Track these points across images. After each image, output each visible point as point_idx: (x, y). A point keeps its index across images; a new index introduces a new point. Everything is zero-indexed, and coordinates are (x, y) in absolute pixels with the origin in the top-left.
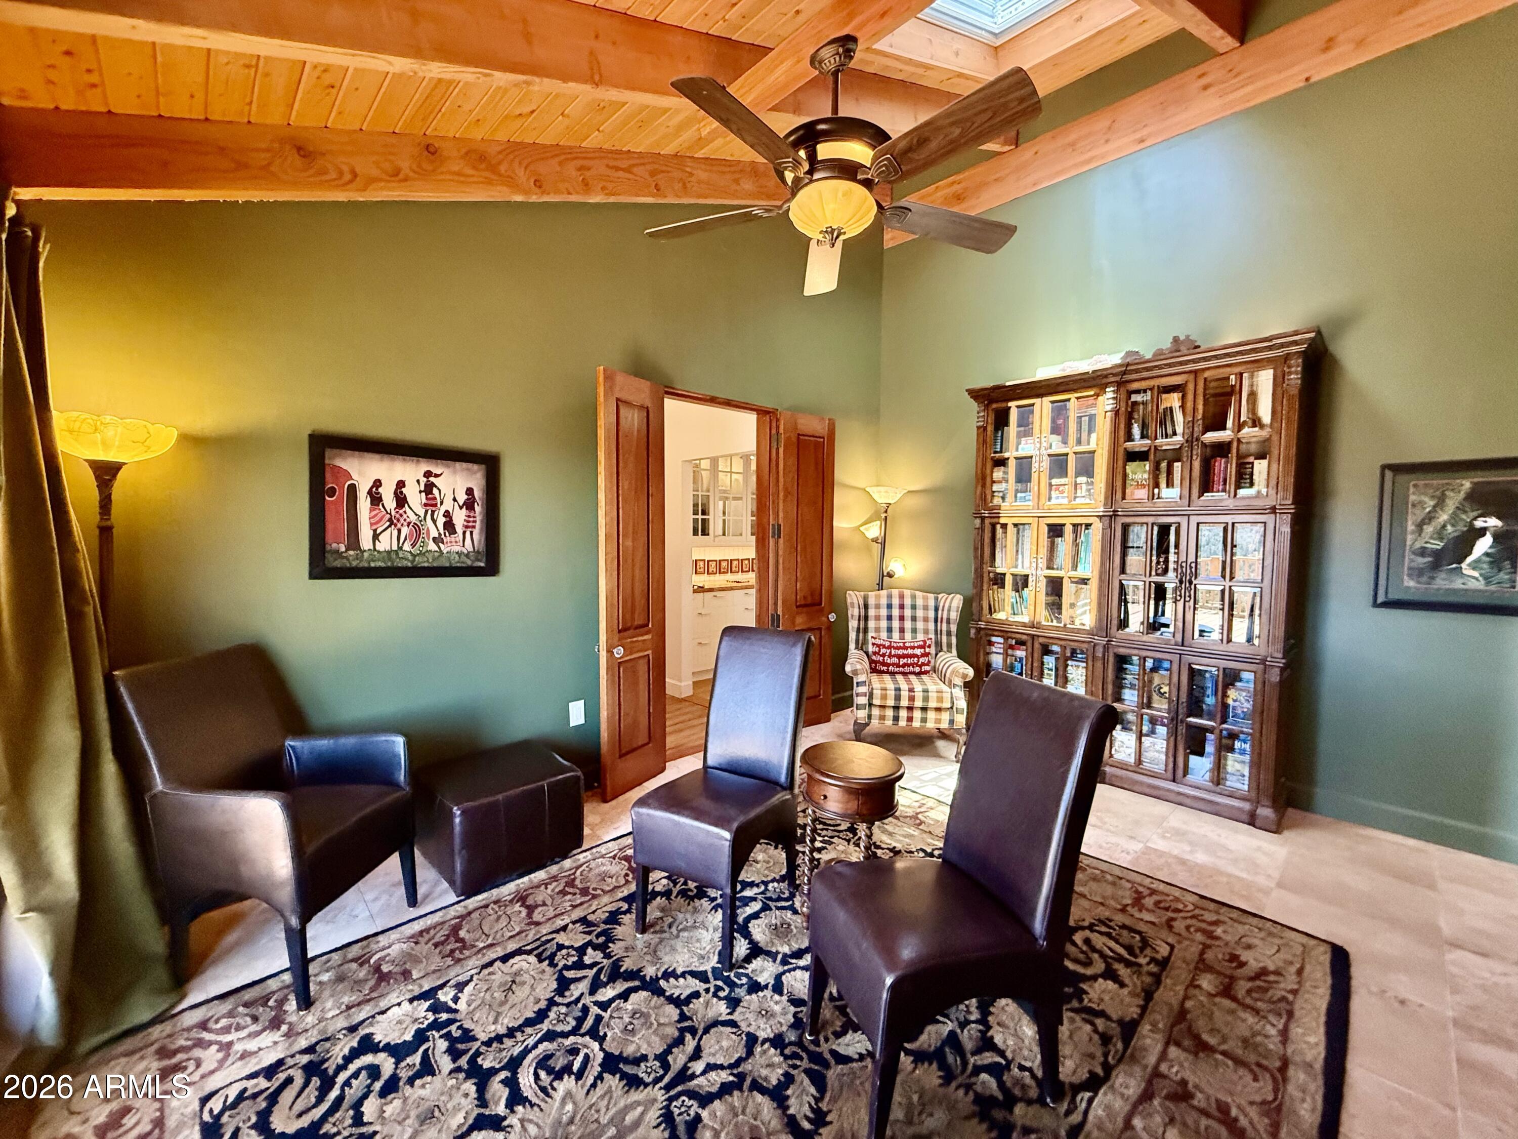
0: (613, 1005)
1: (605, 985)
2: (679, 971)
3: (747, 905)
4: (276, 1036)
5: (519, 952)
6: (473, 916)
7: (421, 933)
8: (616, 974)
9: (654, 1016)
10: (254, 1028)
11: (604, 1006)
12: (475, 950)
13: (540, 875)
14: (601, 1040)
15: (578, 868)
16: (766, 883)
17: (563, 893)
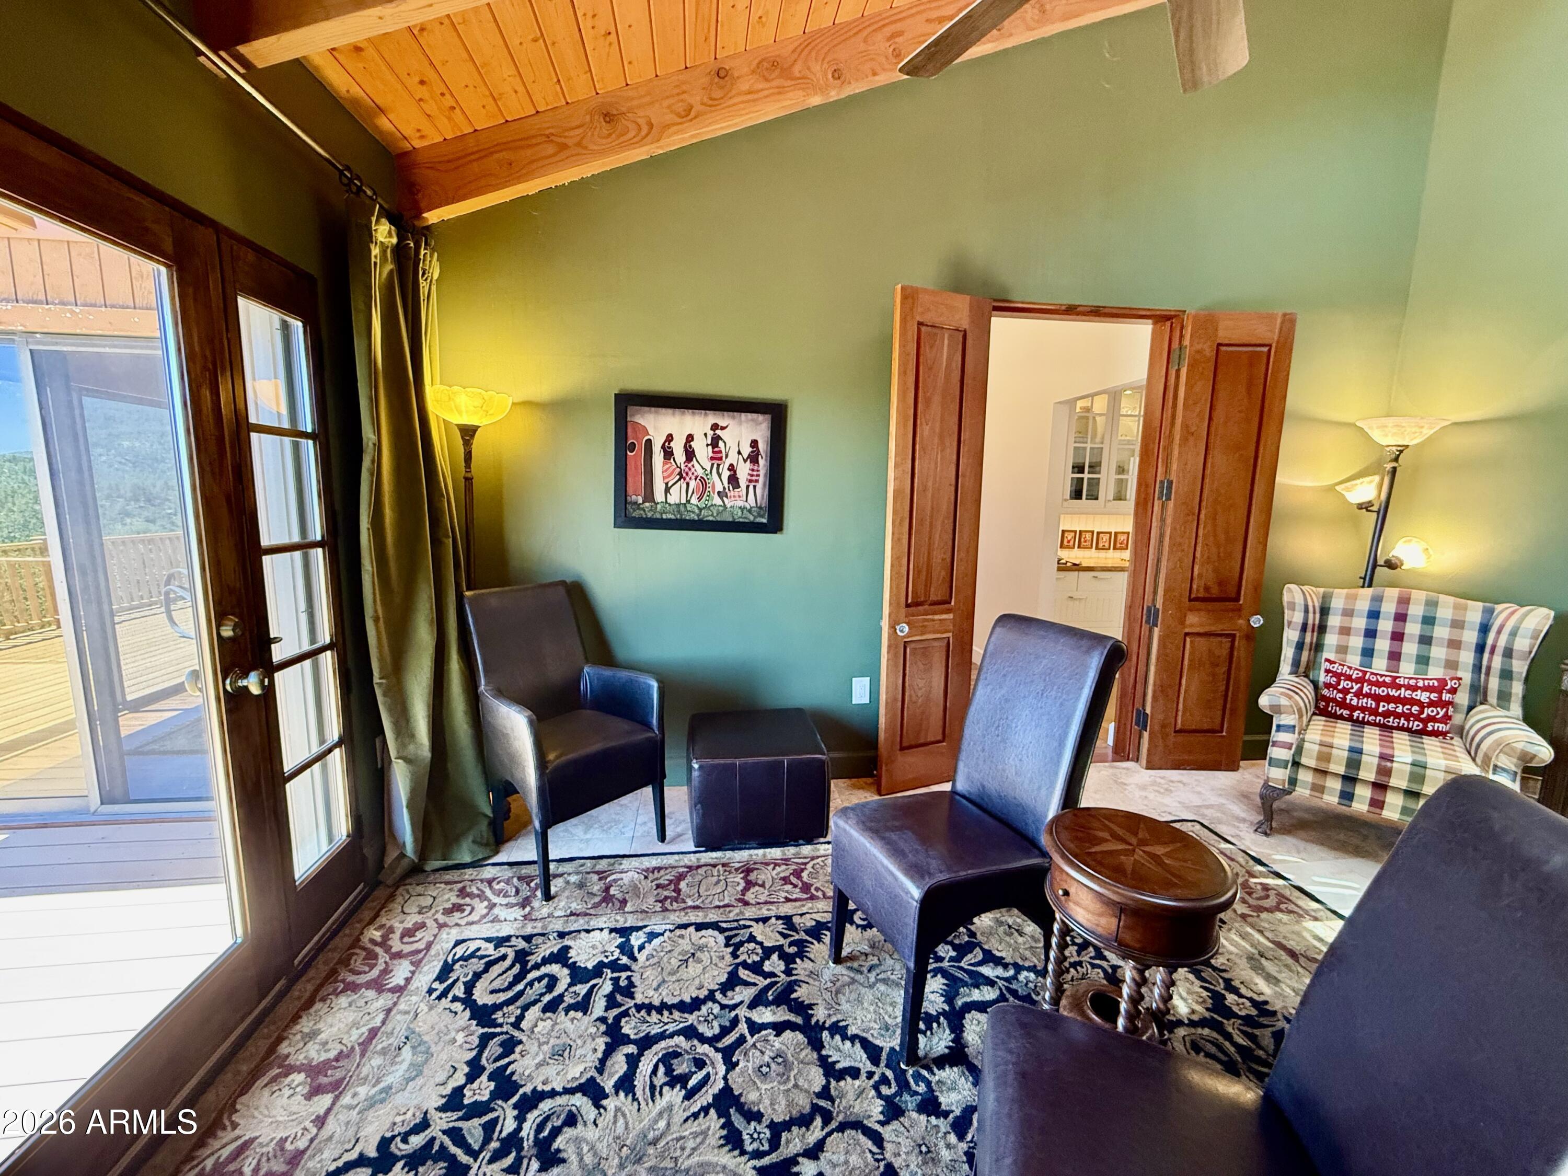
0: (764, 1033)
1: (767, 1004)
2: (852, 1031)
3: (977, 986)
4: (518, 913)
5: (715, 926)
6: (700, 871)
7: (654, 869)
8: (784, 998)
9: (796, 1071)
10: (513, 900)
11: (755, 1028)
12: (683, 905)
13: (775, 853)
14: (731, 1066)
15: (813, 859)
16: (1018, 968)
17: (786, 880)
